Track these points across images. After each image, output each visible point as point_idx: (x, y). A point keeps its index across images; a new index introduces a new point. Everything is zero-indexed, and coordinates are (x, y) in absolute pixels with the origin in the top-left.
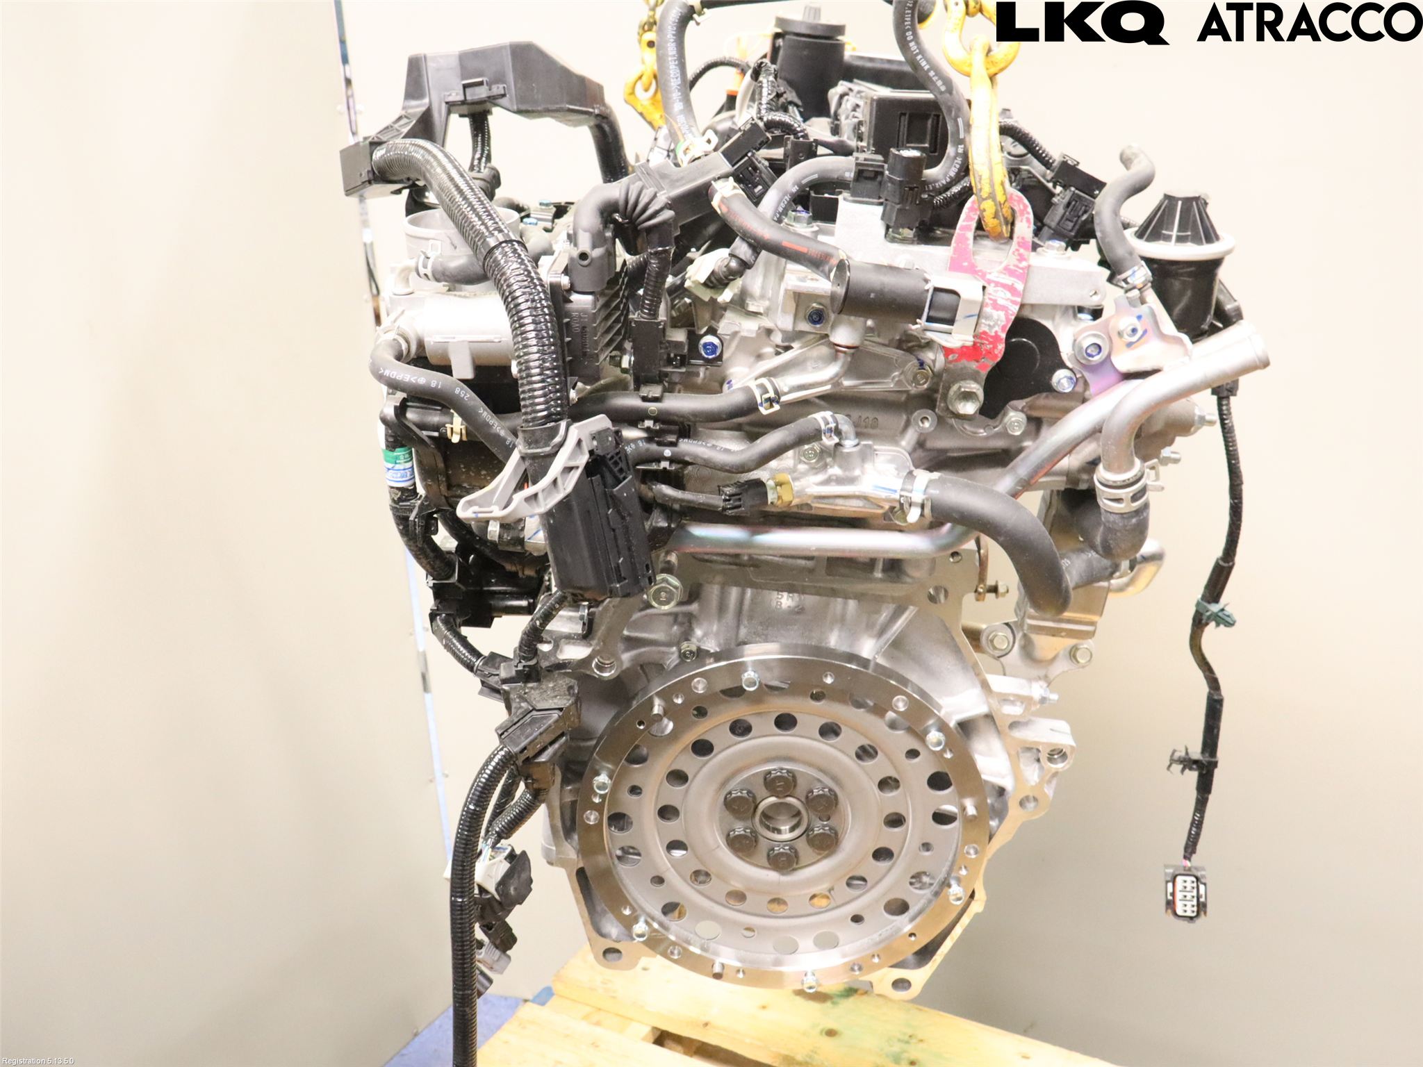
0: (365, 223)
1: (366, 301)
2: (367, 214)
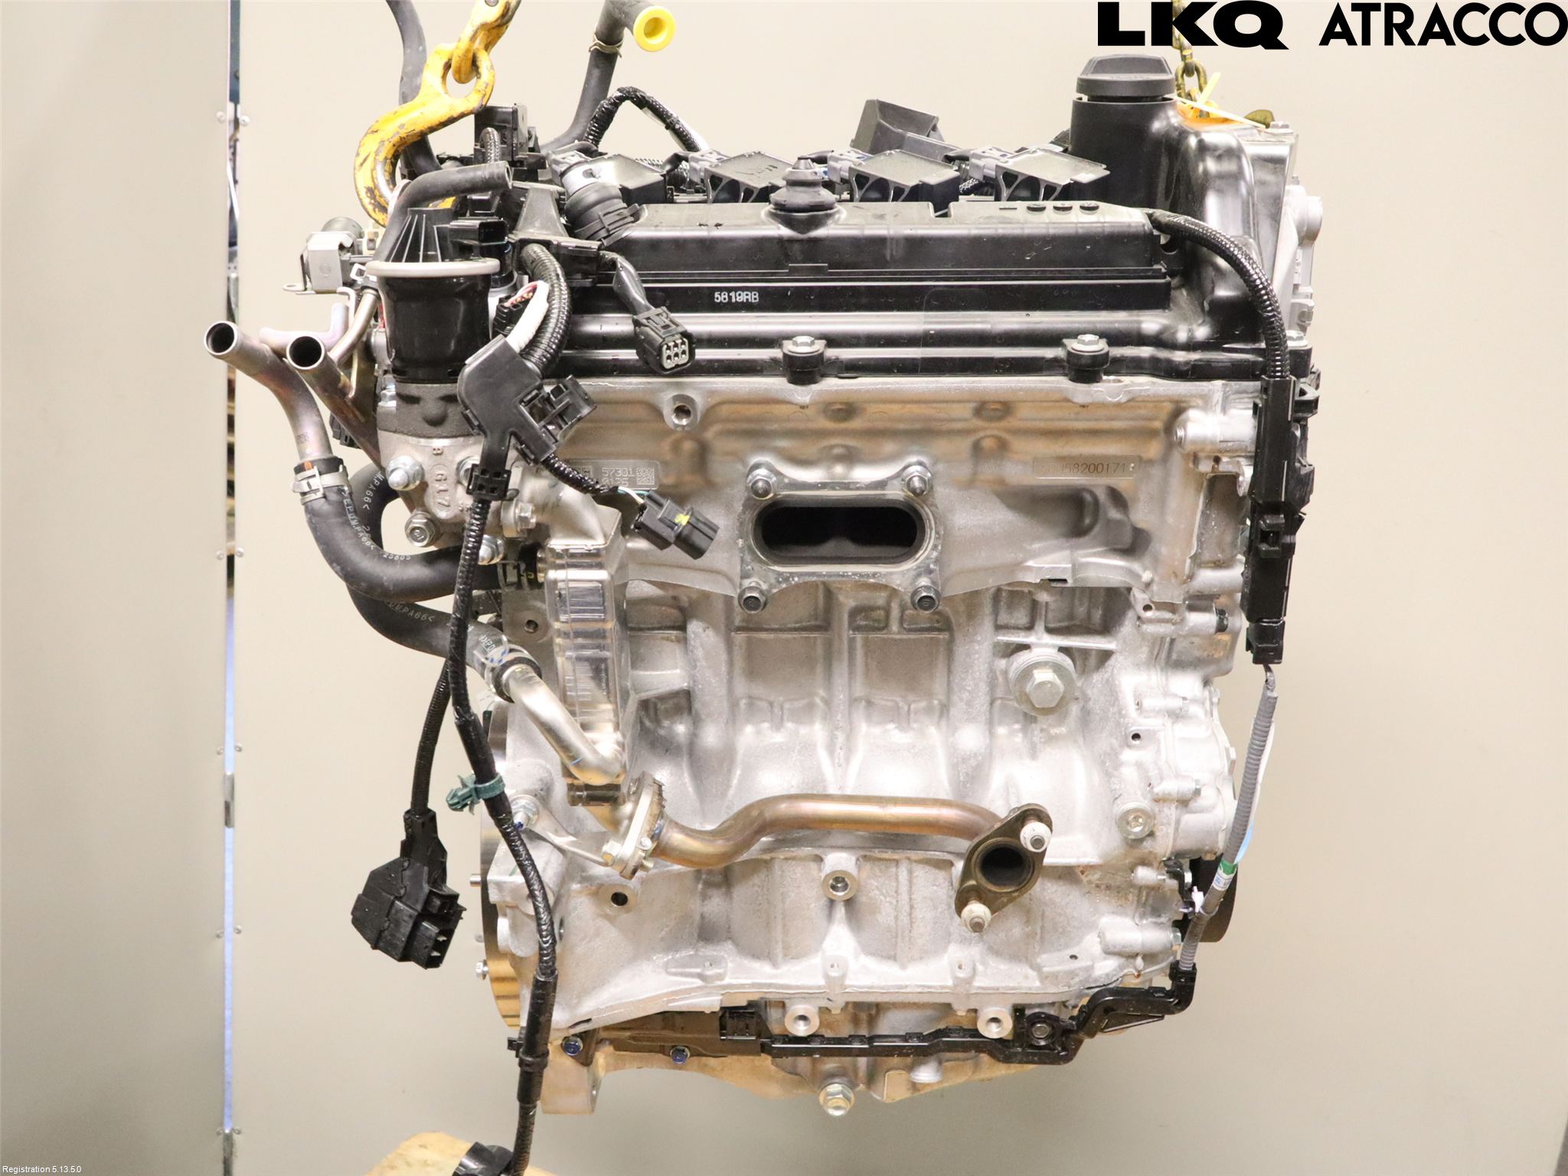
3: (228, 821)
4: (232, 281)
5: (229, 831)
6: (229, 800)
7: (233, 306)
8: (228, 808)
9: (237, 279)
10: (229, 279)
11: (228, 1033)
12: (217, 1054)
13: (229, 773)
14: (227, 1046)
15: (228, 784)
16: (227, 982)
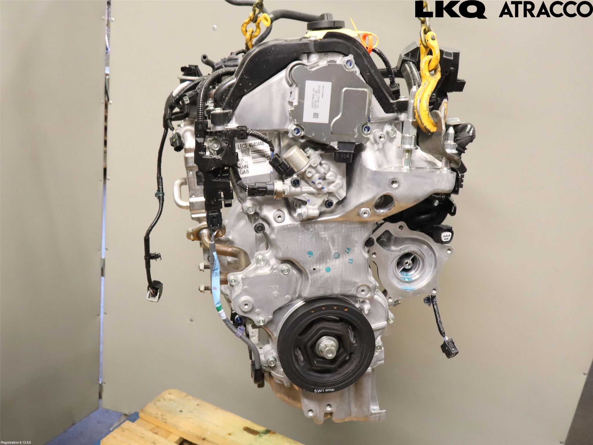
0: (107, 65)
1: (102, 103)
2: (109, 60)
3: (103, 274)
4: (107, 80)
5: (103, 278)
6: (103, 267)
7: (107, 88)
8: (102, 270)
9: (109, 79)
10: (106, 78)
11: (101, 346)
12: (97, 355)
13: (103, 258)
14: (101, 350)
15: (103, 262)
16: (101, 330)
